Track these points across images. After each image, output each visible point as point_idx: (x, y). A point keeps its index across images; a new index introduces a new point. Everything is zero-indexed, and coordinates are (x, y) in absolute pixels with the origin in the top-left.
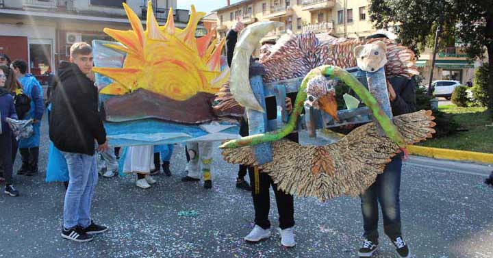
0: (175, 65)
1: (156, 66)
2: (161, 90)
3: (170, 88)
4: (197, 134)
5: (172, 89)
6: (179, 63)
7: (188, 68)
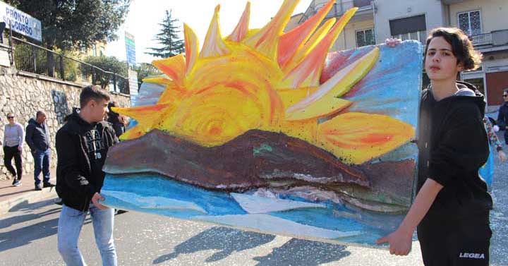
0: (229, 89)
1: (199, 95)
2: (191, 131)
3: (206, 127)
4: (224, 210)
5: (209, 127)
6: (238, 85)
7: (251, 90)
